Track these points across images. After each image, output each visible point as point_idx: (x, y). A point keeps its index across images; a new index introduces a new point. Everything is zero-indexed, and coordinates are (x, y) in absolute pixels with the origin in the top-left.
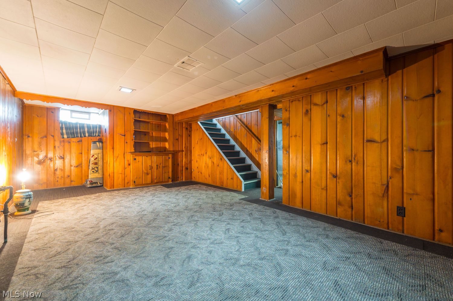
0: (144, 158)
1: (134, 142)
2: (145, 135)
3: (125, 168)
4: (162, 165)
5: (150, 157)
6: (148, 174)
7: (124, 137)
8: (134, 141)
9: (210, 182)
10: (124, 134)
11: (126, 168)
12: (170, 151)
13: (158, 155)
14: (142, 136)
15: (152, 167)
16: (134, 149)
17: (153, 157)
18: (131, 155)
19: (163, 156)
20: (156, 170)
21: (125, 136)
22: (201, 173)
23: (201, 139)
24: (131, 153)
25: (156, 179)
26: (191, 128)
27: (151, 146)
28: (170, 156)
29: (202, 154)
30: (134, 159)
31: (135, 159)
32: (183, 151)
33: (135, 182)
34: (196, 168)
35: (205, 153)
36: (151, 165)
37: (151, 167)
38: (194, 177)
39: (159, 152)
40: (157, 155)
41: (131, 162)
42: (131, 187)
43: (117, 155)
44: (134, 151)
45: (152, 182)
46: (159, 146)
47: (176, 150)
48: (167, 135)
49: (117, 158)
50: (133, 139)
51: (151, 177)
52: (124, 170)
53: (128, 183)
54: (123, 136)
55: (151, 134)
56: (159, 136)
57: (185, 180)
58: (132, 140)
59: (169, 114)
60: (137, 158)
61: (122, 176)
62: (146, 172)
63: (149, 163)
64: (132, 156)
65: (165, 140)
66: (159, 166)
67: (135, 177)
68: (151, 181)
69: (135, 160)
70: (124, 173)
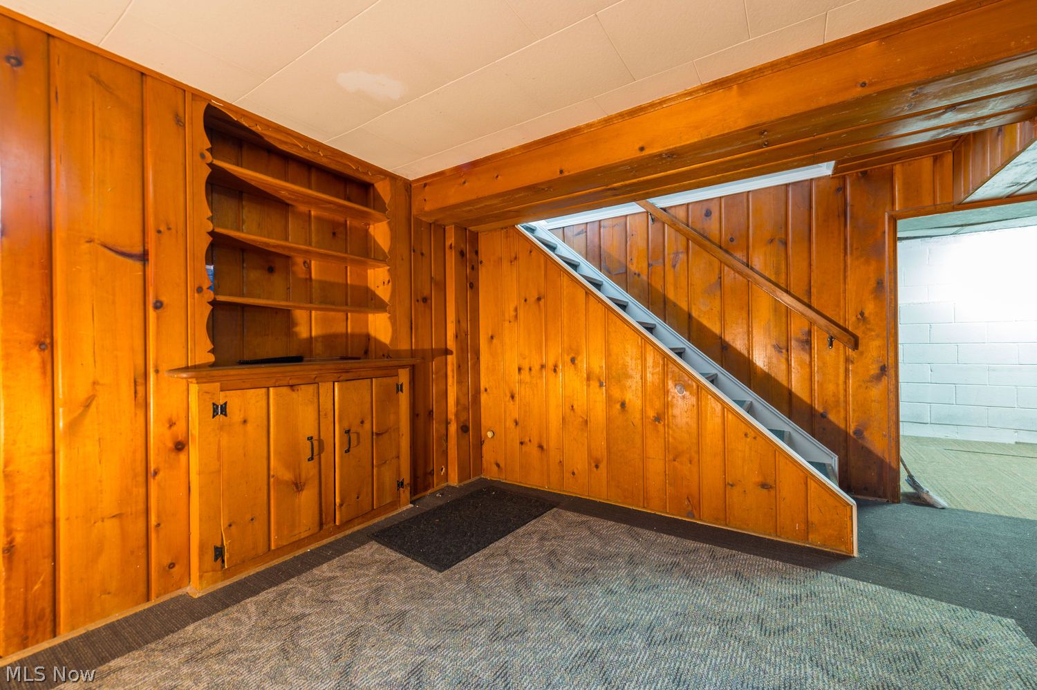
0: (276, 394)
1: (214, 303)
2: (271, 270)
3: (148, 474)
4: (367, 425)
5: (311, 389)
6: (298, 486)
7: (138, 265)
8: (210, 295)
9: (602, 493)
10: (138, 250)
11: (156, 473)
12: (398, 354)
13: (350, 376)
14: (254, 275)
15: (320, 442)
16: (210, 347)
17: (325, 388)
18: (194, 388)
19: (372, 378)
20: (341, 457)
21: (144, 257)
22: (541, 447)
23: (539, 299)
24: (195, 370)
25: (341, 505)
26: (477, 253)
27: (302, 331)
28: (404, 377)
29: (543, 367)
30: (215, 406)
31: (220, 410)
32: (447, 352)
33: (219, 553)
34: (510, 424)
35: (567, 359)
36: (314, 433)
37: (316, 444)
38: (498, 465)
39: (343, 358)
40: (345, 376)
41: (195, 430)
42: (195, 589)
43: (82, 393)
44: (211, 358)
45: (321, 524)
46: (339, 328)
47: (420, 348)
48: (378, 278)
49: (82, 416)
50: (206, 284)
51: (316, 498)
52: (142, 491)
53: (172, 566)
54: (130, 261)
55: (299, 269)
56: (341, 281)
57: (460, 480)
58: (200, 290)
59: (393, 178)
60: (234, 400)
61: (124, 536)
62: (288, 476)
63: (307, 423)
64: (201, 394)
65: (368, 301)
66: (358, 434)
67: (223, 523)
68: (317, 518)
69: (220, 417)
70: (141, 506)
